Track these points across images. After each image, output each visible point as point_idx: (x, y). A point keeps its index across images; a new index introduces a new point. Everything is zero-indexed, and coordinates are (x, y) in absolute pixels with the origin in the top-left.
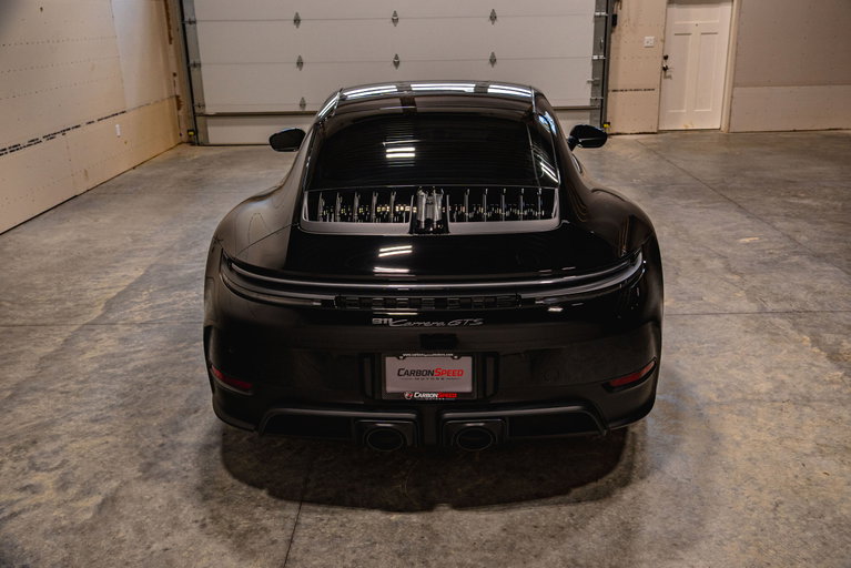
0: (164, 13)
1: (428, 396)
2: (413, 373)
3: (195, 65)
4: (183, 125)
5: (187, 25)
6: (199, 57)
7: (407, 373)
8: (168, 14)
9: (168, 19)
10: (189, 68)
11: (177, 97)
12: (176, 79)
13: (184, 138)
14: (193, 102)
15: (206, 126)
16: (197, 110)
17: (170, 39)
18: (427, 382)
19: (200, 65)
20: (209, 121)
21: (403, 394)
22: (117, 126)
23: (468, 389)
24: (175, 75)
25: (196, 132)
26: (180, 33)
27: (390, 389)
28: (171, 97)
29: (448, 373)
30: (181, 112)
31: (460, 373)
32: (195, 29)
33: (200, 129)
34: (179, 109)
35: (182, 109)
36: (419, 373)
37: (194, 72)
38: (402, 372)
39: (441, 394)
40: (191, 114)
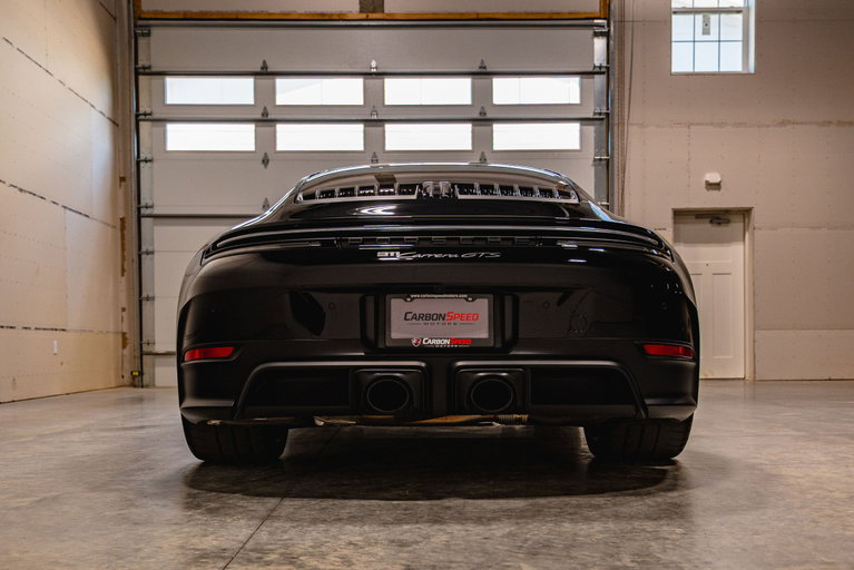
0: (120, 244)
1: (438, 342)
2: (422, 317)
3: (148, 299)
4: (127, 366)
5: (143, 256)
6: (153, 290)
7: (414, 317)
8: (123, 245)
9: (123, 250)
10: (140, 302)
11: (124, 334)
12: (124, 314)
13: (127, 379)
14: (141, 339)
15: (154, 366)
16: (145, 348)
17: (123, 270)
18: (438, 326)
19: (153, 298)
20: (158, 360)
21: (410, 340)
22: (55, 342)
23: (484, 334)
24: (124, 310)
25: (141, 373)
26: (136, 266)
27: (395, 335)
28: (116, 333)
29: (461, 317)
30: (126, 352)
31: (476, 317)
32: (152, 259)
33: (145, 370)
34: (124, 347)
35: (128, 347)
36: (428, 317)
37: (146, 306)
38: (409, 316)
39: (453, 341)
40: (138, 354)
